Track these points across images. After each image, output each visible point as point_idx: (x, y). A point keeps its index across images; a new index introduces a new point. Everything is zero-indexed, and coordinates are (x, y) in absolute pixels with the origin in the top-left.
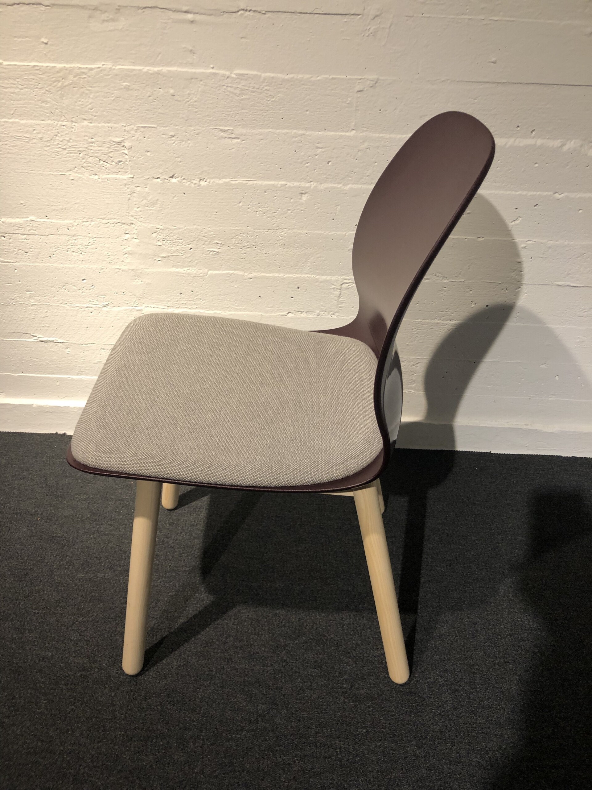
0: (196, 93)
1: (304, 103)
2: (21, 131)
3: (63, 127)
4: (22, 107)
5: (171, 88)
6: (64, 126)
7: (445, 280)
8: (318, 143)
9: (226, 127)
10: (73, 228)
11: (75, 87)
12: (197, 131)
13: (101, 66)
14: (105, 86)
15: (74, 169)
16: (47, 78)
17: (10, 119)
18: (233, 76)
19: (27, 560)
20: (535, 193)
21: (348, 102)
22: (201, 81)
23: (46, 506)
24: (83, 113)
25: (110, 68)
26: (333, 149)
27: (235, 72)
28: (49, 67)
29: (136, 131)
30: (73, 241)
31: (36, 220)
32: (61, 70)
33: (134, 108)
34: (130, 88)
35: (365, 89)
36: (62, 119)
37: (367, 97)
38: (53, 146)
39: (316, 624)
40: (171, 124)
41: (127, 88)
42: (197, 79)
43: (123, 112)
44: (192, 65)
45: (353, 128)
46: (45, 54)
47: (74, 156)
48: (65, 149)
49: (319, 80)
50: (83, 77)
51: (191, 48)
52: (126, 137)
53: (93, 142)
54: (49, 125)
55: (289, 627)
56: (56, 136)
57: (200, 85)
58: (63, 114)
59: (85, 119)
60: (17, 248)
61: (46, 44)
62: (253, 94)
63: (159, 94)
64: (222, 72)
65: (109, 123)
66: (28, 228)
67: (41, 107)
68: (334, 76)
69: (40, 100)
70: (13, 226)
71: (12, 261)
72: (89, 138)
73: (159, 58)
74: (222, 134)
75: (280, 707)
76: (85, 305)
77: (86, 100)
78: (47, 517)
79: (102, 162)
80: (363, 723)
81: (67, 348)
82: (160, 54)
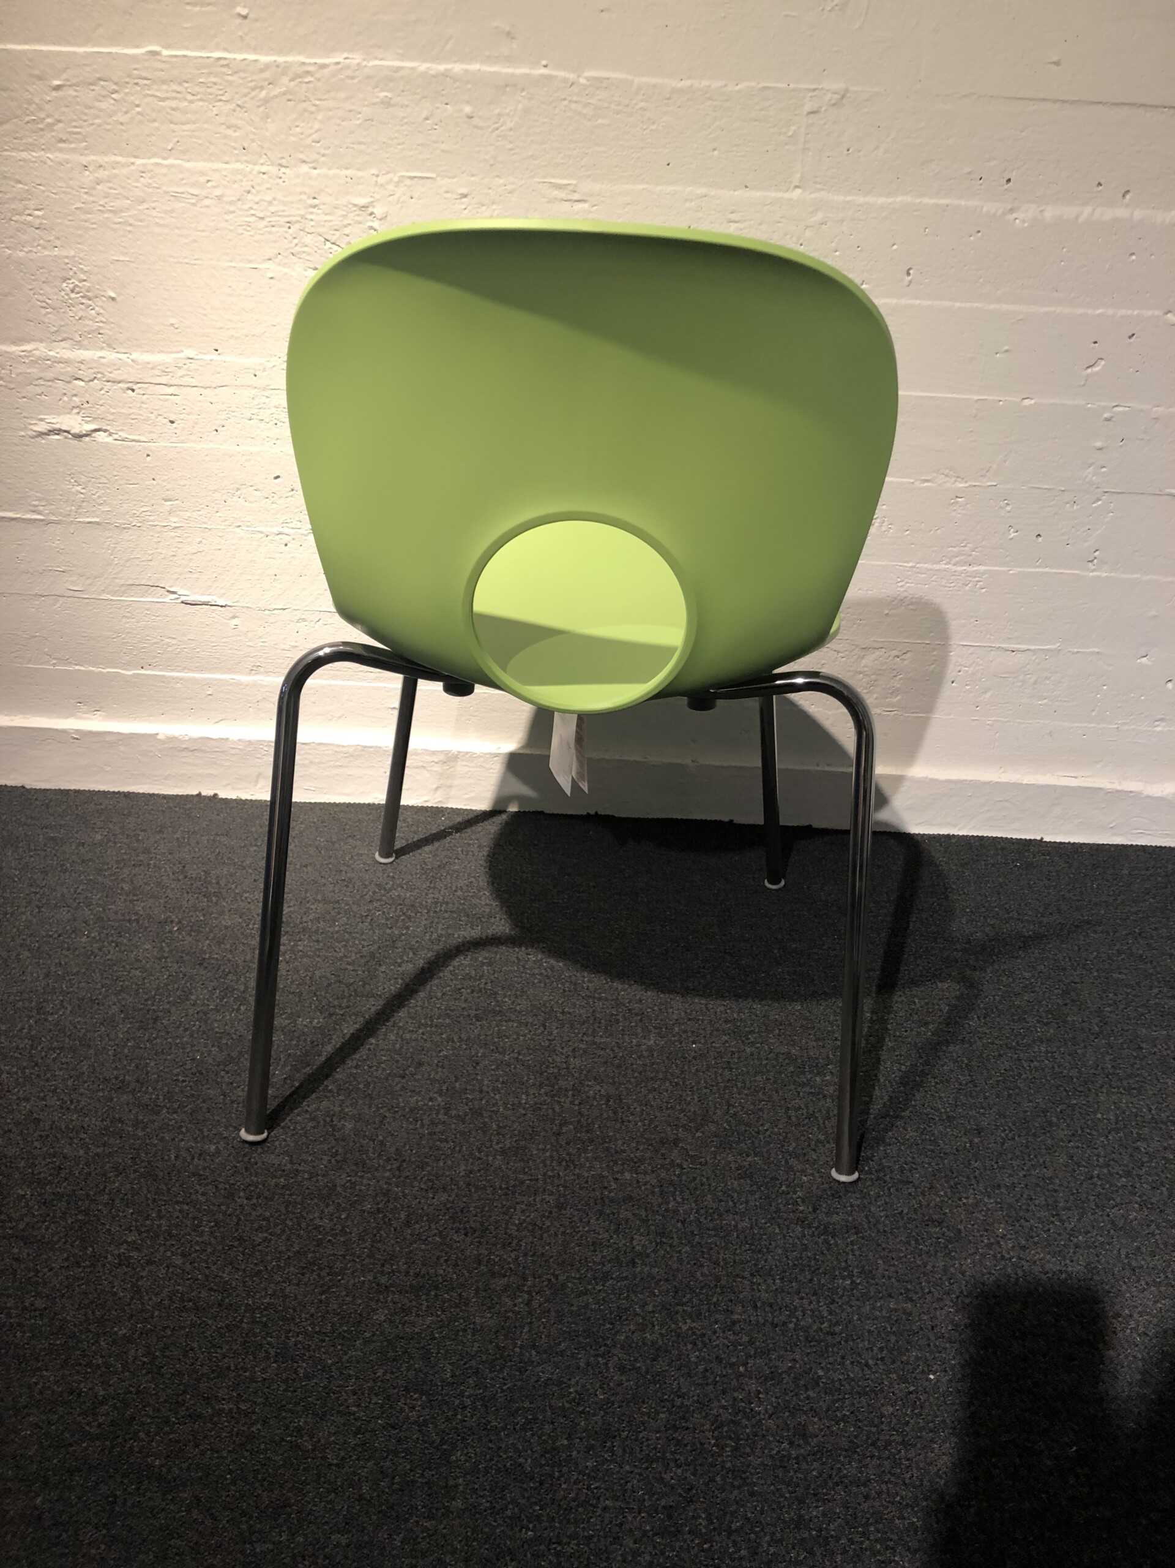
0: (511, 113)
1: (711, 133)
2: (184, 181)
3: (261, 175)
4: (191, 137)
5: (468, 102)
6: (264, 173)
7: (960, 482)
8: (732, 213)
9: (565, 178)
10: (265, 373)
11: (289, 100)
12: (509, 187)
13: (341, 60)
14: (347, 99)
15: (276, 257)
16: (241, 81)
17: (165, 158)
18: (582, 81)
19: (155, 995)
20: (1129, 312)
21: (790, 134)
22: (523, 90)
23: (187, 910)
24: (302, 149)
25: (359, 64)
26: (760, 224)
27: (586, 74)
28: (245, 62)
29: (397, 184)
30: (264, 399)
31: (196, 357)
32: (267, 66)
33: (396, 141)
34: (392, 102)
35: (823, 109)
36: (262, 161)
37: (825, 124)
38: (241, 213)
39: (734, 1107)
40: (463, 173)
41: (387, 103)
42: (515, 85)
43: (376, 147)
44: (509, 60)
45: (797, 184)
46: (241, 37)
47: (277, 232)
48: (262, 218)
49: (739, 91)
50: (306, 80)
51: (508, 29)
52: (377, 196)
53: (315, 206)
54: (236, 172)
55: (682, 1110)
56: (249, 192)
57: (520, 98)
58: (265, 152)
59: (304, 162)
60: (155, 412)
61: (245, 17)
62: (619, 116)
63: (445, 114)
64: (561, 74)
65: (347, 168)
66: (181, 373)
67: (225, 137)
68: (766, 85)
69: (223, 124)
70: (152, 369)
71: (142, 438)
72: (309, 198)
73: (449, 46)
74: (556, 192)
75: (676, 1242)
76: (276, 530)
77: (309, 125)
78: (191, 927)
79: (328, 244)
80: (845, 1269)
81: (234, 617)
82: (451, 37)
